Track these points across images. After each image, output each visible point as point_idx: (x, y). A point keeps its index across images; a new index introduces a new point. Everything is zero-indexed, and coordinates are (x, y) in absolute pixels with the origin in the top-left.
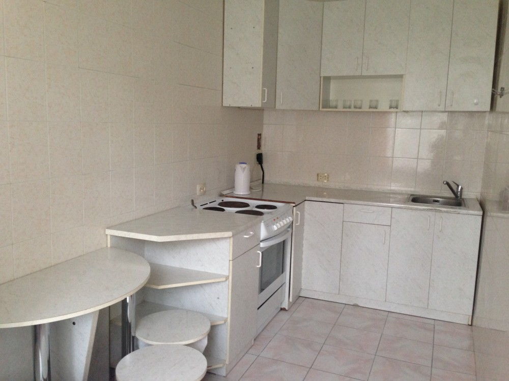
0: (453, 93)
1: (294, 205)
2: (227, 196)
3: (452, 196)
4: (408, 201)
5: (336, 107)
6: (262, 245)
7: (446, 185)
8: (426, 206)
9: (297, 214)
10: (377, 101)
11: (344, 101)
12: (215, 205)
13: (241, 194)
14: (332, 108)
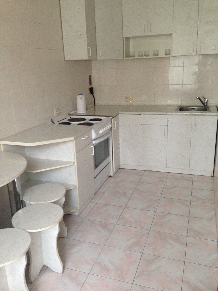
0: (201, 44)
1: (112, 117)
2: (73, 115)
3: (202, 105)
4: (177, 110)
5: (134, 56)
6: (94, 142)
7: (198, 99)
8: (187, 112)
9: (114, 123)
10: (158, 51)
11: (139, 52)
12: (66, 121)
13: (81, 113)
14: (132, 57)
